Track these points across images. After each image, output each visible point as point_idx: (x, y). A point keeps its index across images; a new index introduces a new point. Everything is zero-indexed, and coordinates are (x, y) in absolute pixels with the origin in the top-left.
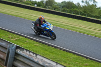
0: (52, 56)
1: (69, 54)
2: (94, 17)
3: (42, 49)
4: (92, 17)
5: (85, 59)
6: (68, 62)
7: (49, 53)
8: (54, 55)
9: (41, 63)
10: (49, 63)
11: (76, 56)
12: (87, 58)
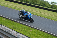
0: (12, 26)
1: (22, 25)
2: (38, 5)
3: (7, 22)
4: (36, 5)
5: (30, 28)
6: (21, 29)
7: (10, 24)
8: (13, 25)
9: (4, 30)
10: (9, 30)
11: (25, 26)
12: (31, 27)
